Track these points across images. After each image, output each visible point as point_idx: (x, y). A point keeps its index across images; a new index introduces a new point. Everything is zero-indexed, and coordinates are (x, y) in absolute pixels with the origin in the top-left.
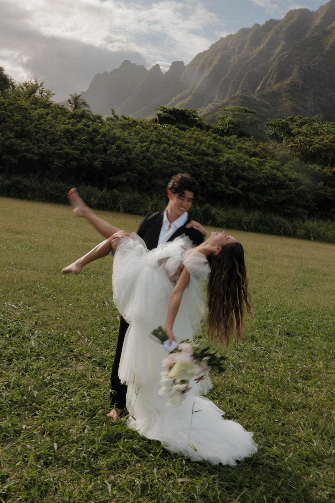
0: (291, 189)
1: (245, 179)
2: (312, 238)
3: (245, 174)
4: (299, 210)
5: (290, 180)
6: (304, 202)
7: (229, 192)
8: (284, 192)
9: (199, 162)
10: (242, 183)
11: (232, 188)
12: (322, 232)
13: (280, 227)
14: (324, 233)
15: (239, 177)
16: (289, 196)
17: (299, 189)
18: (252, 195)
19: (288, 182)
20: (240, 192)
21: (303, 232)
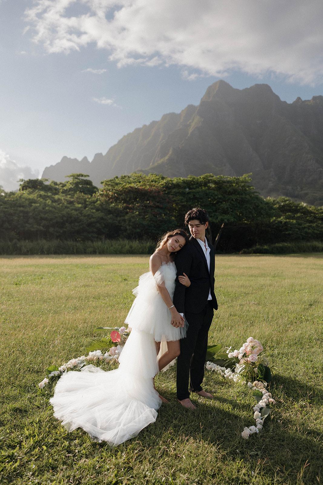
0: (83, 222)
1: (46, 219)
2: (97, 253)
3: (46, 216)
4: (90, 236)
5: (85, 216)
6: (95, 230)
7: (32, 230)
8: (76, 224)
9: (12, 211)
10: (44, 222)
11: (35, 226)
12: (106, 247)
13: (73, 249)
14: (107, 249)
15: (42, 219)
16: (81, 227)
17: (90, 221)
18: (51, 230)
19: (82, 218)
20: (42, 228)
21: (91, 249)
